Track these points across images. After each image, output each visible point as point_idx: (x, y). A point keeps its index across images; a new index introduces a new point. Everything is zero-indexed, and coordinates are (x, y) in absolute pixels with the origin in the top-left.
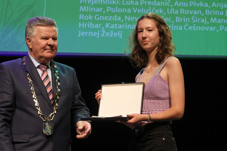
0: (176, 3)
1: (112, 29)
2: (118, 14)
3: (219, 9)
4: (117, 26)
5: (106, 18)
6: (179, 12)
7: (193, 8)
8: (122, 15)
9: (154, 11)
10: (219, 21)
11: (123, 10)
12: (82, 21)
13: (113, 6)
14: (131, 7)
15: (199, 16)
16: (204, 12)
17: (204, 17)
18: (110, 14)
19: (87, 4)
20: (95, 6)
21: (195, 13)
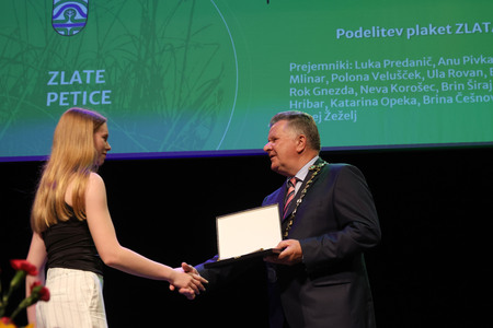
0: (441, 61)
1: (341, 109)
2: (349, 84)
4: (349, 103)
5: (331, 91)
6: (447, 74)
7: (469, 67)
8: (356, 85)
9: (406, 76)
11: (356, 78)
12: (294, 98)
14: (368, 71)
15: (479, 79)
16: (486, 71)
17: (487, 81)
18: (338, 84)
19: (300, 72)
20: (313, 74)
21: (473, 74)
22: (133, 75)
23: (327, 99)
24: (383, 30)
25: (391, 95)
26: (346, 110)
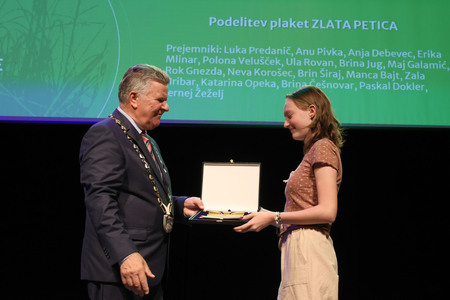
0: (299, 51)
1: (210, 87)
2: (219, 66)
3: (358, 59)
4: (217, 83)
5: (202, 71)
6: (303, 63)
7: (322, 57)
8: (224, 68)
9: (268, 62)
10: (359, 76)
11: (225, 61)
13: (212, 55)
14: (235, 56)
15: (330, 69)
16: (337, 62)
17: (336, 70)
18: (207, 66)
19: (176, 53)
20: (187, 55)
21: (325, 64)
22: (24, 46)
23: (198, 78)
24: (250, 21)
25: (253, 78)
26: (215, 89)
